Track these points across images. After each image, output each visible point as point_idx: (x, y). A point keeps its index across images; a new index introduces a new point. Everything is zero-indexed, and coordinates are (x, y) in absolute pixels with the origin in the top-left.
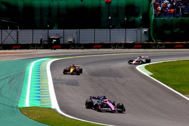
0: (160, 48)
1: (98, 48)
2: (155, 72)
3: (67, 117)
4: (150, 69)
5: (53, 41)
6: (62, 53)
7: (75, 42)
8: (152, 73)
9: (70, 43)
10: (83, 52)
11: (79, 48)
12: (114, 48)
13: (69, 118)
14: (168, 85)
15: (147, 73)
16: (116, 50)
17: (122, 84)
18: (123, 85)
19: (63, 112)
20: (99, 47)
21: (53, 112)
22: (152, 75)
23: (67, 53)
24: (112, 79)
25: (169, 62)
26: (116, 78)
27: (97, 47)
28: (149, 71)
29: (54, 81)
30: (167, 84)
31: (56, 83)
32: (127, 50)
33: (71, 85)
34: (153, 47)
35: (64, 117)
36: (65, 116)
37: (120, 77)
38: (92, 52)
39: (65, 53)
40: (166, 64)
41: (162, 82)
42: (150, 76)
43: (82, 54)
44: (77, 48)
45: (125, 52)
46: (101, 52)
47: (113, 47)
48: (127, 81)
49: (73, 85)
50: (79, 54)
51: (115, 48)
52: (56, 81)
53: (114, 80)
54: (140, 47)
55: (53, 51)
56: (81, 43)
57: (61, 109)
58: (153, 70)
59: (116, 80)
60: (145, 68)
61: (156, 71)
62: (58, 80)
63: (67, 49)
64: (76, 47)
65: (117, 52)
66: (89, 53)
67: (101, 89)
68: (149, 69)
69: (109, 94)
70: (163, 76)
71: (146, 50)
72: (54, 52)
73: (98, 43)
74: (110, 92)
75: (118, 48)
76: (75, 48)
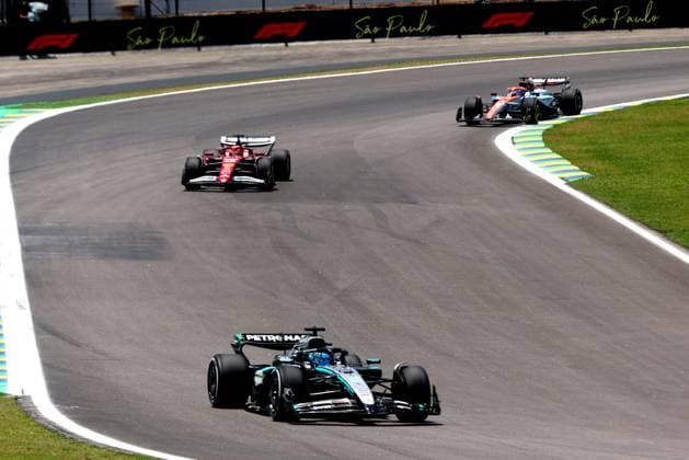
0: (631, 27)
1: (286, 39)
2: (598, 165)
3: (84, 442)
4: (572, 147)
5: (29, 9)
6: (82, 75)
7: (154, 12)
8: (582, 170)
9: (127, 18)
10: (200, 66)
11: (175, 40)
12: (373, 37)
13: (95, 446)
14: (663, 233)
15: (554, 171)
16: (386, 44)
17: (409, 240)
18: (416, 241)
19: (67, 413)
20: (293, 34)
21: (10, 413)
22: (583, 179)
23: (111, 74)
24: (357, 212)
25: (677, 103)
26: (377, 206)
27: (279, 32)
28: (565, 155)
29: (29, 237)
30: (664, 227)
31: (37, 249)
32: (449, 43)
33: (121, 257)
34: (594, 21)
35: (66, 444)
36: (73, 438)
37: (404, 198)
38: (253, 60)
39: (96, 73)
40: (658, 118)
41: (632, 218)
42: (570, 184)
43: (194, 73)
44: (168, 45)
45: (440, 53)
46: (300, 57)
47: (367, 30)
48: (439, 222)
49: (135, 255)
50: (175, 75)
51: (382, 34)
52: (37, 240)
53: (370, 215)
54: (521, 23)
55: (34, 66)
56: (188, 11)
57: (59, 395)
58: (587, 151)
59: (380, 216)
60: (544, 140)
61: (604, 155)
62: (51, 231)
63: (109, 53)
64: (161, 40)
65: (392, 57)
66: (237, 69)
67: (293, 270)
68: (564, 148)
69: (338, 297)
70: (643, 184)
71: (555, 38)
72: (35, 73)
73: (284, 8)
74: (341, 286)
75: (396, 34)
76: (153, 46)
